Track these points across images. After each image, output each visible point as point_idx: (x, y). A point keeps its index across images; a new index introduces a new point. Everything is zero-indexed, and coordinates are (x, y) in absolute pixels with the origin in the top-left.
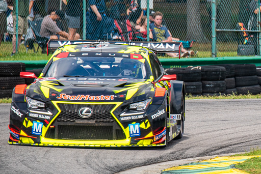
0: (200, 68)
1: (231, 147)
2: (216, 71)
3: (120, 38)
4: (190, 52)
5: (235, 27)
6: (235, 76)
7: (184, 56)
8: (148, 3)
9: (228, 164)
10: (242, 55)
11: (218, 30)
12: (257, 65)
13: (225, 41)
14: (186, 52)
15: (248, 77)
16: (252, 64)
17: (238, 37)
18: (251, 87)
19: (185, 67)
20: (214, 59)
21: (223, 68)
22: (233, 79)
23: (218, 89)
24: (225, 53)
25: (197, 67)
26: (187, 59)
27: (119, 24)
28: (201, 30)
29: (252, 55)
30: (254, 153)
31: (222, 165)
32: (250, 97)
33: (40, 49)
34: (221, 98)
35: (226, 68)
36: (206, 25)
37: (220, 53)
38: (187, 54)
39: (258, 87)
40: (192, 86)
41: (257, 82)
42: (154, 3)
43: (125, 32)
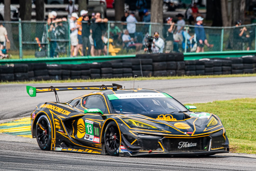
0: (13, 66)
2: (23, 67)
4: (6, 56)
5: (33, 41)
6: (34, 70)
7: (3, 58)
10: (38, 57)
11: (24, 43)
12: (47, 63)
13: (28, 49)
14: (4, 55)
15: (42, 71)
16: (44, 63)
17: (35, 47)
18: (44, 77)
19: (3, 65)
20: (21, 60)
22: (32, 72)
23: (24, 77)
24: (28, 56)
25: (11, 65)
26: (5, 60)
32: (43, 82)
34: (26, 83)
35: (29, 66)
36: (16, 40)
38: (5, 57)
39: (48, 76)
40: (8, 76)
41: (47, 73)
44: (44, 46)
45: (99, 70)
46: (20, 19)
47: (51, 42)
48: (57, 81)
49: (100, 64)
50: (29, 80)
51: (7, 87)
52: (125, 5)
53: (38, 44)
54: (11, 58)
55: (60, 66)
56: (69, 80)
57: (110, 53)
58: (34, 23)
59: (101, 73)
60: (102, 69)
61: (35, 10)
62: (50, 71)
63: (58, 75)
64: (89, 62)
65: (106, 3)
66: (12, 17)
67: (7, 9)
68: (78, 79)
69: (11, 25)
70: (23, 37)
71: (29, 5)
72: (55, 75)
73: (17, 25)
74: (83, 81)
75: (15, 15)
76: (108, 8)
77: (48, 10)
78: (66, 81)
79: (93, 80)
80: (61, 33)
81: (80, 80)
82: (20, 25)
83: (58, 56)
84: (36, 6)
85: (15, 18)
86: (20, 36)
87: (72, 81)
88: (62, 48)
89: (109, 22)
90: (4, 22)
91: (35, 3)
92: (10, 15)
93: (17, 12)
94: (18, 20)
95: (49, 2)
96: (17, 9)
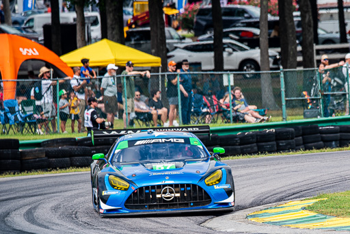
0: (274, 131)
1: (302, 193)
2: (287, 132)
3: (209, 110)
5: (300, 96)
6: (302, 135)
7: (261, 122)
8: (229, 81)
9: (300, 207)
10: (308, 118)
11: (287, 99)
12: (319, 125)
13: (293, 107)
14: (262, 118)
15: (313, 135)
16: (316, 124)
17: (304, 104)
18: (315, 143)
19: (261, 130)
20: (284, 122)
21: (293, 129)
22: (301, 138)
23: (289, 146)
24: (293, 117)
25: (271, 130)
26: (263, 124)
27: (208, 99)
28: (273, 99)
29: (315, 117)
30: (320, 197)
31: (295, 208)
32: (315, 152)
33: (145, 125)
34: (292, 154)
35: (295, 130)
36: (277, 96)
37: (289, 117)
38: (263, 120)
39: (321, 143)
40: (268, 145)
41: (320, 139)
42: (235, 80)
43: (212, 105)
44: (315, 102)
46: (281, 67)
47: (324, 96)
48: (334, 149)
50: (296, 150)
51: (267, 160)
53: (306, 100)
54: (271, 121)
55: (338, 127)
58: (300, 72)
61: (302, 53)
62: (324, 135)
63: (336, 140)
66: (271, 66)
67: (264, 54)
69: (270, 76)
70: (285, 91)
71: (293, 47)
72: (332, 141)
73: (278, 76)
75: (276, 61)
77: (318, 52)
78: (345, 148)
80: (338, 83)
82: (282, 75)
83: (334, 115)
84: (304, 47)
85: (276, 66)
86: (283, 90)
88: (338, 104)
90: (261, 72)
91: (301, 44)
92: (269, 62)
93: (278, 57)
94: (279, 69)
95: (320, 41)
96: (277, 54)
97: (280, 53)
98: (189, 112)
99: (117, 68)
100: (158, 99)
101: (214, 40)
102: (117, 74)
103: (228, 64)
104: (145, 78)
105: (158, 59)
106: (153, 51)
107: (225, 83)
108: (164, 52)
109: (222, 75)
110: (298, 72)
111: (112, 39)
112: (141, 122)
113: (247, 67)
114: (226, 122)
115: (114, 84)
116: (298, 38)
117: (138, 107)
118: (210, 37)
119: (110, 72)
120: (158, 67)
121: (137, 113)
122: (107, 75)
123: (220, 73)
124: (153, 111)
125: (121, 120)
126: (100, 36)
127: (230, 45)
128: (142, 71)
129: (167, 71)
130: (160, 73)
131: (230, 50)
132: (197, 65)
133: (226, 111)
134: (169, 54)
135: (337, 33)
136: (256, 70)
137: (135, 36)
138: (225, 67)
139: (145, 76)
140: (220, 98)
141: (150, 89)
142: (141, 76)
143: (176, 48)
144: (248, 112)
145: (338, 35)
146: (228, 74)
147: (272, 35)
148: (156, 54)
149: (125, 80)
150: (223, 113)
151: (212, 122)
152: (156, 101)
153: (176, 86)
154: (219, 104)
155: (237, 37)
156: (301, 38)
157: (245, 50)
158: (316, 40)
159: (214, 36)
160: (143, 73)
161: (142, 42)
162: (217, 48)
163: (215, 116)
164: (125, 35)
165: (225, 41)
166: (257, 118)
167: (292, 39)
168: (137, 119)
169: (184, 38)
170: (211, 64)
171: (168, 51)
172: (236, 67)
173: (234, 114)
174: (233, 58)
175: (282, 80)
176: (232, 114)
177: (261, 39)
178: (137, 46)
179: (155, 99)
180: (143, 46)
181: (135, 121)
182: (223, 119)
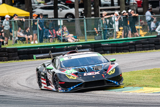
0: (81, 46)
3: (51, 36)
4: (77, 40)
5: (93, 30)
6: (94, 48)
7: (75, 42)
8: (61, 23)
10: (96, 40)
11: (87, 31)
12: (102, 43)
13: (90, 35)
14: (76, 40)
15: (99, 48)
16: (100, 43)
17: (95, 34)
19: (75, 46)
20: (86, 42)
24: (90, 40)
25: (80, 45)
26: (76, 43)
27: (51, 31)
29: (100, 39)
33: (22, 43)
35: (91, 45)
36: (83, 30)
37: (88, 40)
38: (76, 41)
39: (103, 51)
41: (102, 50)
42: (63, 23)
43: (53, 34)
44: (100, 33)
45: (134, 46)
46: (84, 17)
47: (104, 30)
48: (108, 54)
49: (134, 42)
52: (149, 4)
53: (96, 32)
54: (80, 42)
55: (110, 45)
56: (115, 53)
57: (140, 36)
58: (93, 19)
59: (135, 48)
60: (136, 45)
61: (94, 10)
62: (104, 48)
63: (109, 50)
64: (128, 42)
65: (137, 4)
66: (80, 16)
67: (76, 11)
68: (121, 52)
69: (79, 21)
70: (86, 28)
71: (90, 8)
72: (107, 51)
73: (83, 21)
74: (124, 53)
75: (82, 14)
76: (139, 7)
77: (101, 10)
78: (113, 54)
79: (131, 53)
81: (122, 53)
82: (85, 20)
83: (108, 39)
84: (95, 8)
85: (82, 16)
86: (85, 27)
87: (118, 53)
88: (110, 34)
89: (139, 16)
90: (75, 19)
91: (93, 6)
92: (79, 15)
93: (83, 12)
94: (83, 18)
95: (102, 5)
96: (83, 11)
97: (84, 11)
98: (42, 37)
99: (9, 17)
100: (28, 31)
101: (54, 4)
102: (10, 19)
103: (60, 16)
104: (22, 22)
105: (28, 13)
106: (26, 9)
107: (59, 24)
108: (31, 10)
109: (57, 20)
110: (92, 19)
111: (7, 4)
112: (20, 42)
113: (69, 17)
114: (59, 42)
115: (8, 24)
116: (92, 4)
117: (19, 35)
118: (52, 3)
119: (7, 19)
120: (28, 17)
121: (18, 37)
122: (5, 20)
123: (56, 19)
124: (26, 36)
125: (11, 41)
126: (1, 2)
127: (61, 7)
128: (21, 18)
129: (32, 18)
130: (29, 19)
131: (61, 9)
132: (46, 16)
133: (59, 37)
134: (34, 11)
135: (110, 1)
136: (73, 18)
137: (17, 2)
138: (59, 17)
139: (22, 20)
140: (56, 30)
141: (24, 26)
142: (20, 21)
143: (36, 8)
144: (69, 37)
145: (110, 3)
146: (60, 20)
147: (80, 3)
148: (27, 11)
149: (13, 22)
150: (58, 37)
151: (53, 42)
152: (27, 32)
153: (36, 25)
154: (56, 33)
155: (64, 3)
156: (93, 4)
157: (68, 9)
158: (100, 5)
159: (54, 2)
160: (21, 19)
161: (21, 5)
162: (55, 8)
163: (54, 39)
164: (13, 2)
165: (59, 5)
166: (73, 40)
167: (89, 4)
168: (19, 40)
169: (40, 3)
170: (52, 15)
171: (33, 9)
172: (64, 16)
173: (63, 38)
174: (62, 13)
175: (85, 23)
176: (62, 38)
177: (75, 4)
178: (19, 7)
179: (27, 31)
180: (22, 7)
181: (18, 41)
182: (58, 40)
